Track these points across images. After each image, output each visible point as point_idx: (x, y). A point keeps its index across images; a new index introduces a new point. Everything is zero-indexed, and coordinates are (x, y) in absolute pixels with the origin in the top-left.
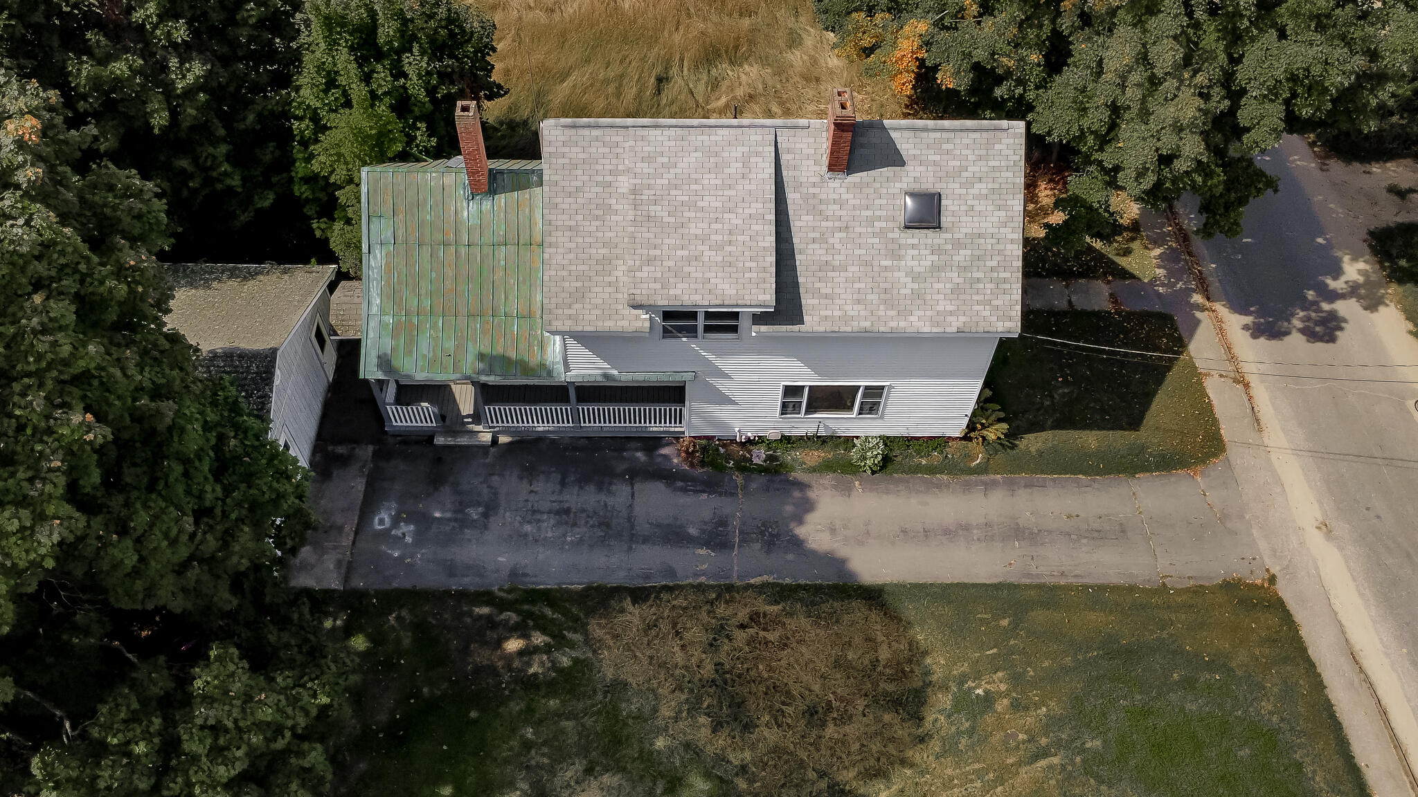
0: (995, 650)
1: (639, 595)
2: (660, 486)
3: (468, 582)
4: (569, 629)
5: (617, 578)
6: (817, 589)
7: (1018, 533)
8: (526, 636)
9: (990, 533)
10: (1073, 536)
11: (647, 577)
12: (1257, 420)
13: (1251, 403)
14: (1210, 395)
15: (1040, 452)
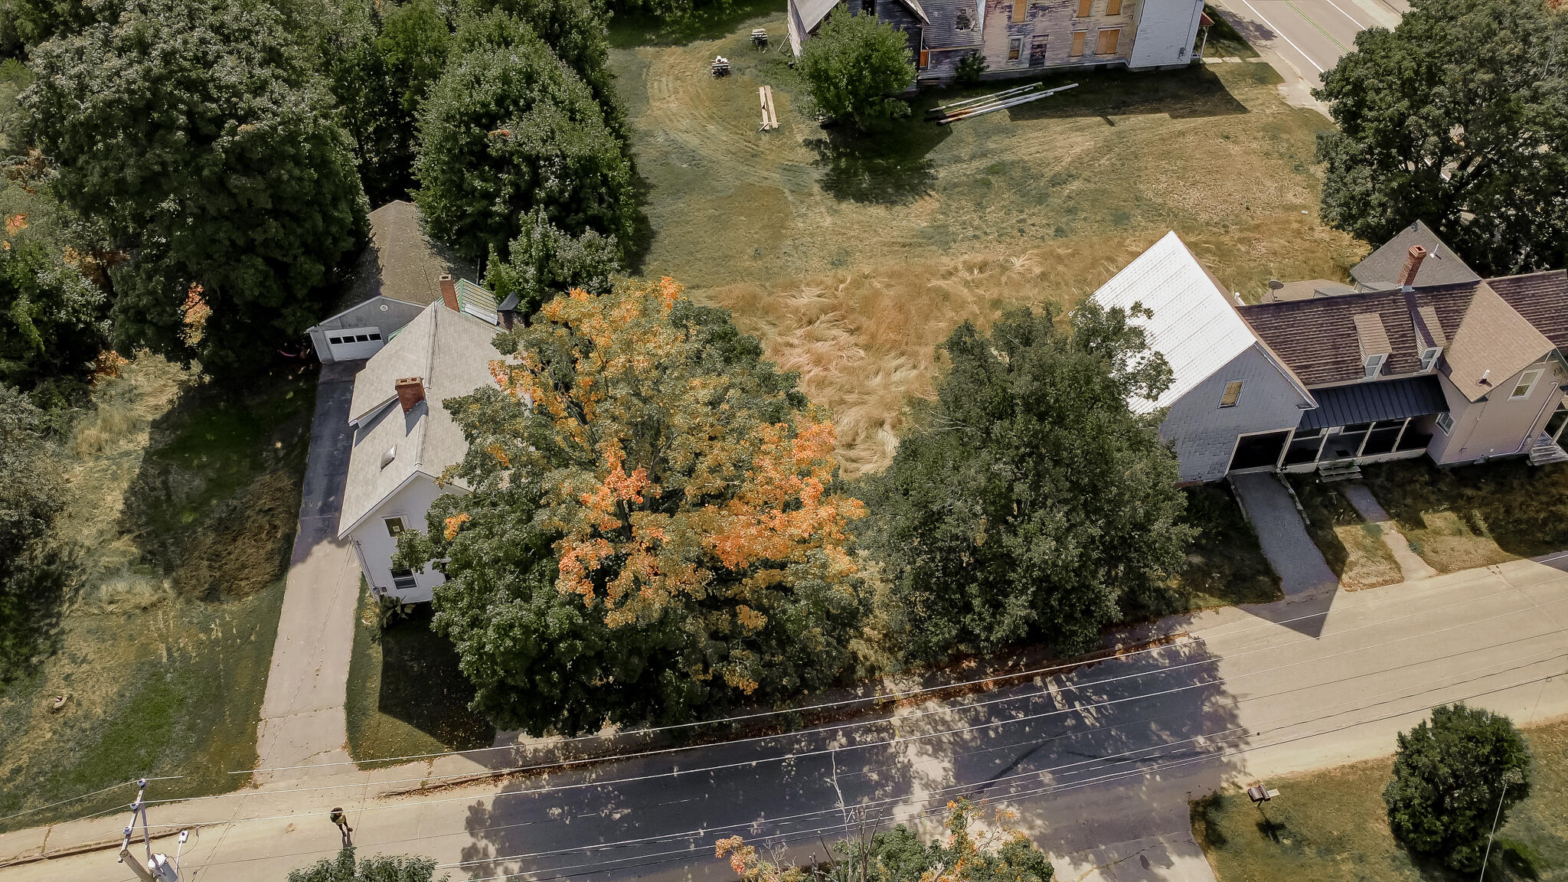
0: (235, 633)
1: (299, 483)
4: (285, 462)
6: (289, 552)
8: (283, 448)
12: (388, 796)
13: (404, 793)
14: (412, 764)
15: (369, 655)
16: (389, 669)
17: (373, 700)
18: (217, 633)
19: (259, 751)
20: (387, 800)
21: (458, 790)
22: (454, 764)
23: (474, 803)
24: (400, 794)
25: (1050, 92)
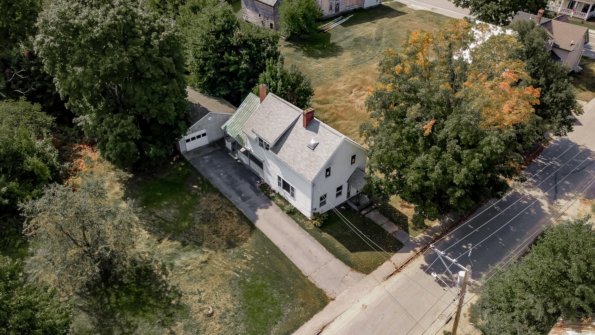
0: (258, 253)
1: (221, 195)
2: (249, 185)
3: (203, 173)
4: (205, 191)
5: (222, 191)
6: (247, 219)
7: (296, 243)
8: (199, 187)
9: (290, 239)
10: (305, 254)
11: (226, 194)
12: (388, 278)
13: (392, 275)
14: (384, 264)
15: (324, 238)
16: (338, 238)
17: (344, 250)
18: (250, 257)
19: (320, 288)
20: (388, 280)
21: (409, 265)
22: (399, 258)
23: (420, 266)
24: (391, 275)
25: (348, 18)
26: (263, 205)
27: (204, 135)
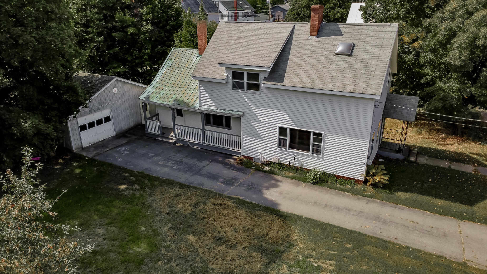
0: (335, 252)
2: (220, 165)
4: (149, 188)
6: (258, 206)
7: (377, 218)
9: (360, 214)
10: (410, 229)
11: (192, 183)
26: (266, 185)
27: (107, 119)
